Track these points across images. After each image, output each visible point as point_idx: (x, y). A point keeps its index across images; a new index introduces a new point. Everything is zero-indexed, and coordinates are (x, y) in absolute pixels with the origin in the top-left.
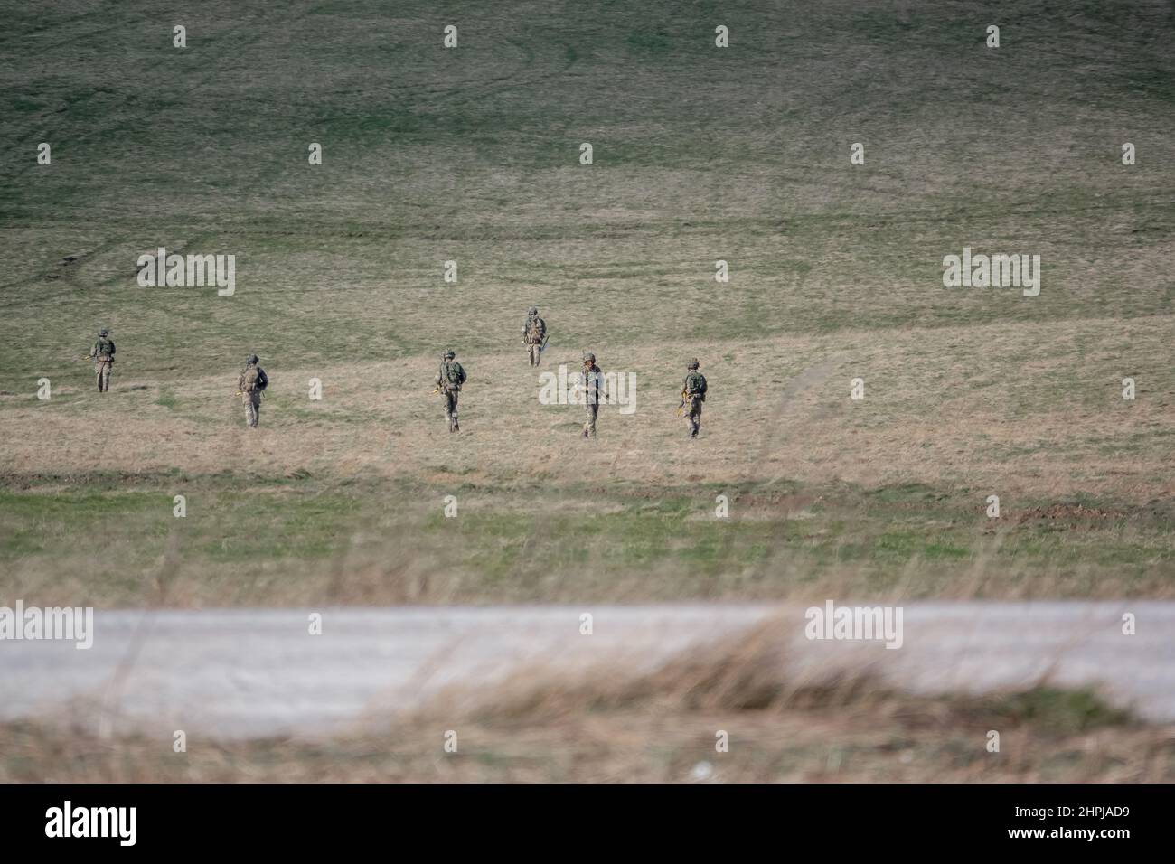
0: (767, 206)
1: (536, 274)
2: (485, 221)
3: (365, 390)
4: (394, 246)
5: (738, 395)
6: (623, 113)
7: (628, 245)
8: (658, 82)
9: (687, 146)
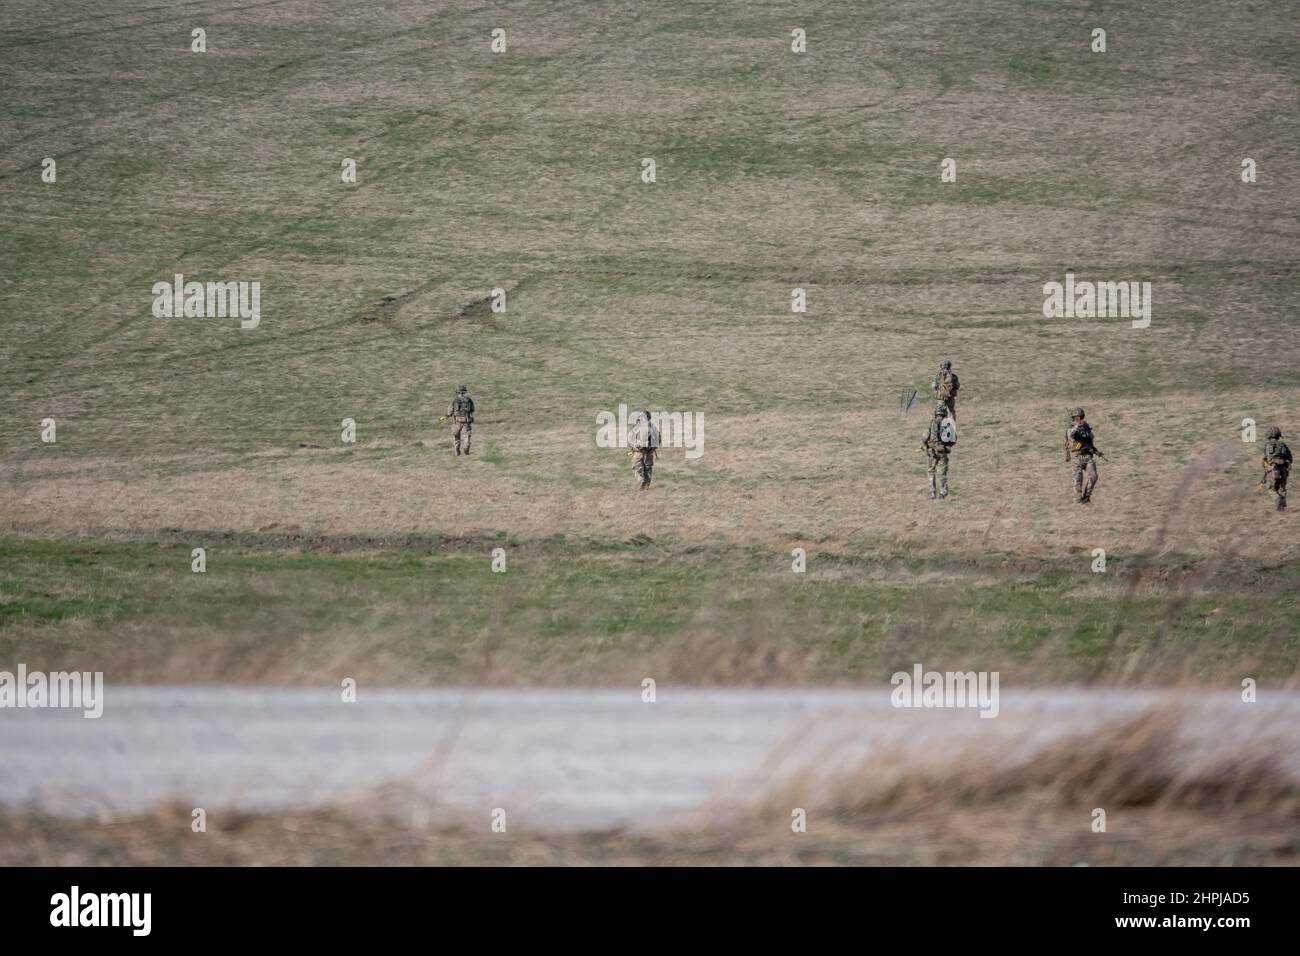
0: (1160, 250)
1: (902, 323)
2: (847, 263)
3: (713, 448)
4: (747, 290)
5: (1124, 458)
6: (1002, 146)
7: (1006, 292)
8: (1041, 111)
9: (1072, 183)
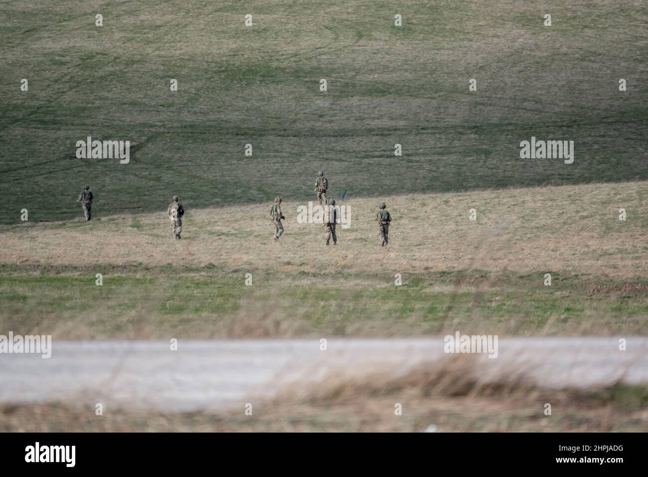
0: (467, 118)
1: (341, 156)
2: (311, 127)
3: (245, 219)
4: (261, 140)
5: (451, 222)
6: (388, 67)
7: (390, 140)
8: (407, 50)
9: (423, 85)
